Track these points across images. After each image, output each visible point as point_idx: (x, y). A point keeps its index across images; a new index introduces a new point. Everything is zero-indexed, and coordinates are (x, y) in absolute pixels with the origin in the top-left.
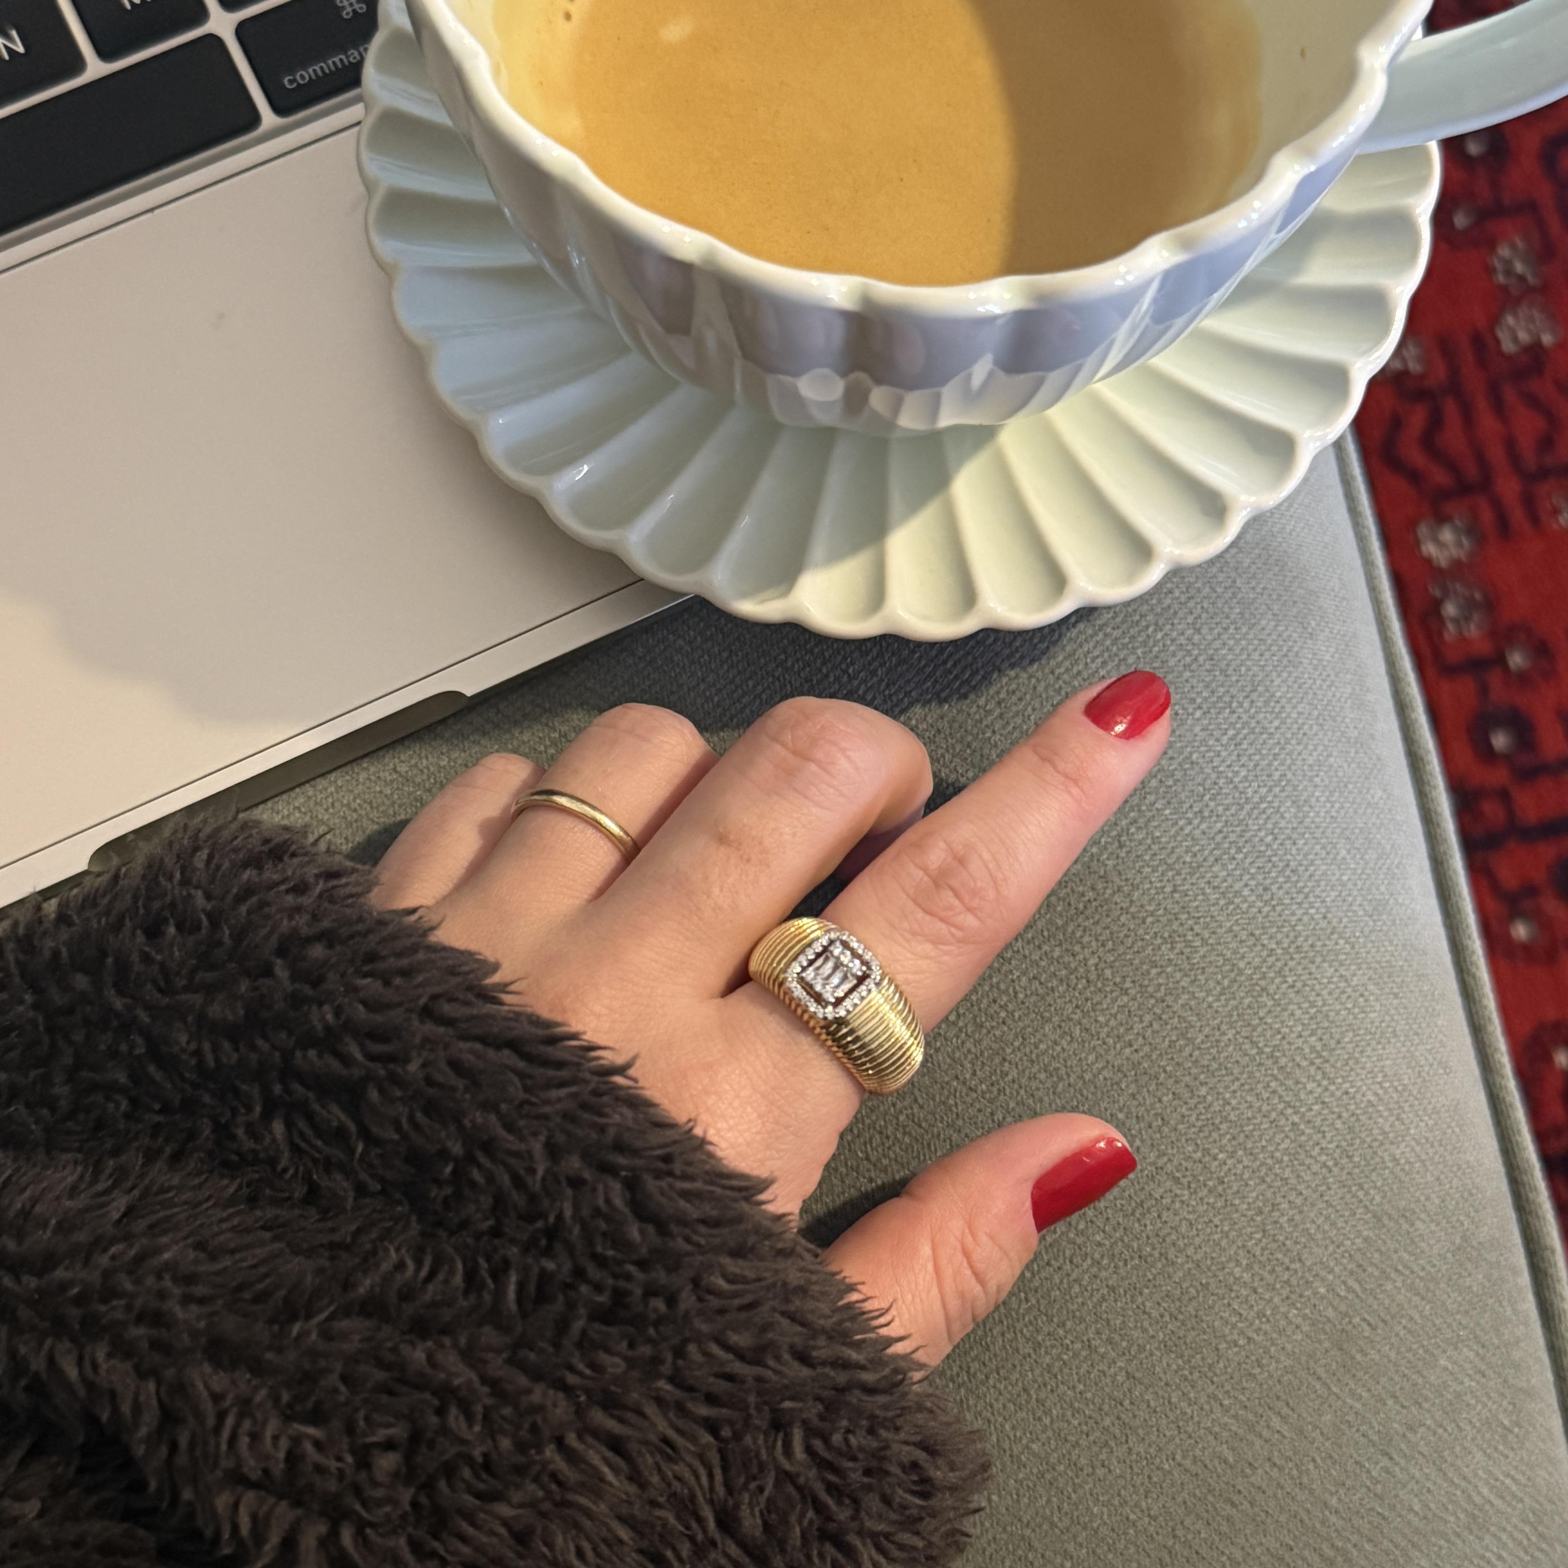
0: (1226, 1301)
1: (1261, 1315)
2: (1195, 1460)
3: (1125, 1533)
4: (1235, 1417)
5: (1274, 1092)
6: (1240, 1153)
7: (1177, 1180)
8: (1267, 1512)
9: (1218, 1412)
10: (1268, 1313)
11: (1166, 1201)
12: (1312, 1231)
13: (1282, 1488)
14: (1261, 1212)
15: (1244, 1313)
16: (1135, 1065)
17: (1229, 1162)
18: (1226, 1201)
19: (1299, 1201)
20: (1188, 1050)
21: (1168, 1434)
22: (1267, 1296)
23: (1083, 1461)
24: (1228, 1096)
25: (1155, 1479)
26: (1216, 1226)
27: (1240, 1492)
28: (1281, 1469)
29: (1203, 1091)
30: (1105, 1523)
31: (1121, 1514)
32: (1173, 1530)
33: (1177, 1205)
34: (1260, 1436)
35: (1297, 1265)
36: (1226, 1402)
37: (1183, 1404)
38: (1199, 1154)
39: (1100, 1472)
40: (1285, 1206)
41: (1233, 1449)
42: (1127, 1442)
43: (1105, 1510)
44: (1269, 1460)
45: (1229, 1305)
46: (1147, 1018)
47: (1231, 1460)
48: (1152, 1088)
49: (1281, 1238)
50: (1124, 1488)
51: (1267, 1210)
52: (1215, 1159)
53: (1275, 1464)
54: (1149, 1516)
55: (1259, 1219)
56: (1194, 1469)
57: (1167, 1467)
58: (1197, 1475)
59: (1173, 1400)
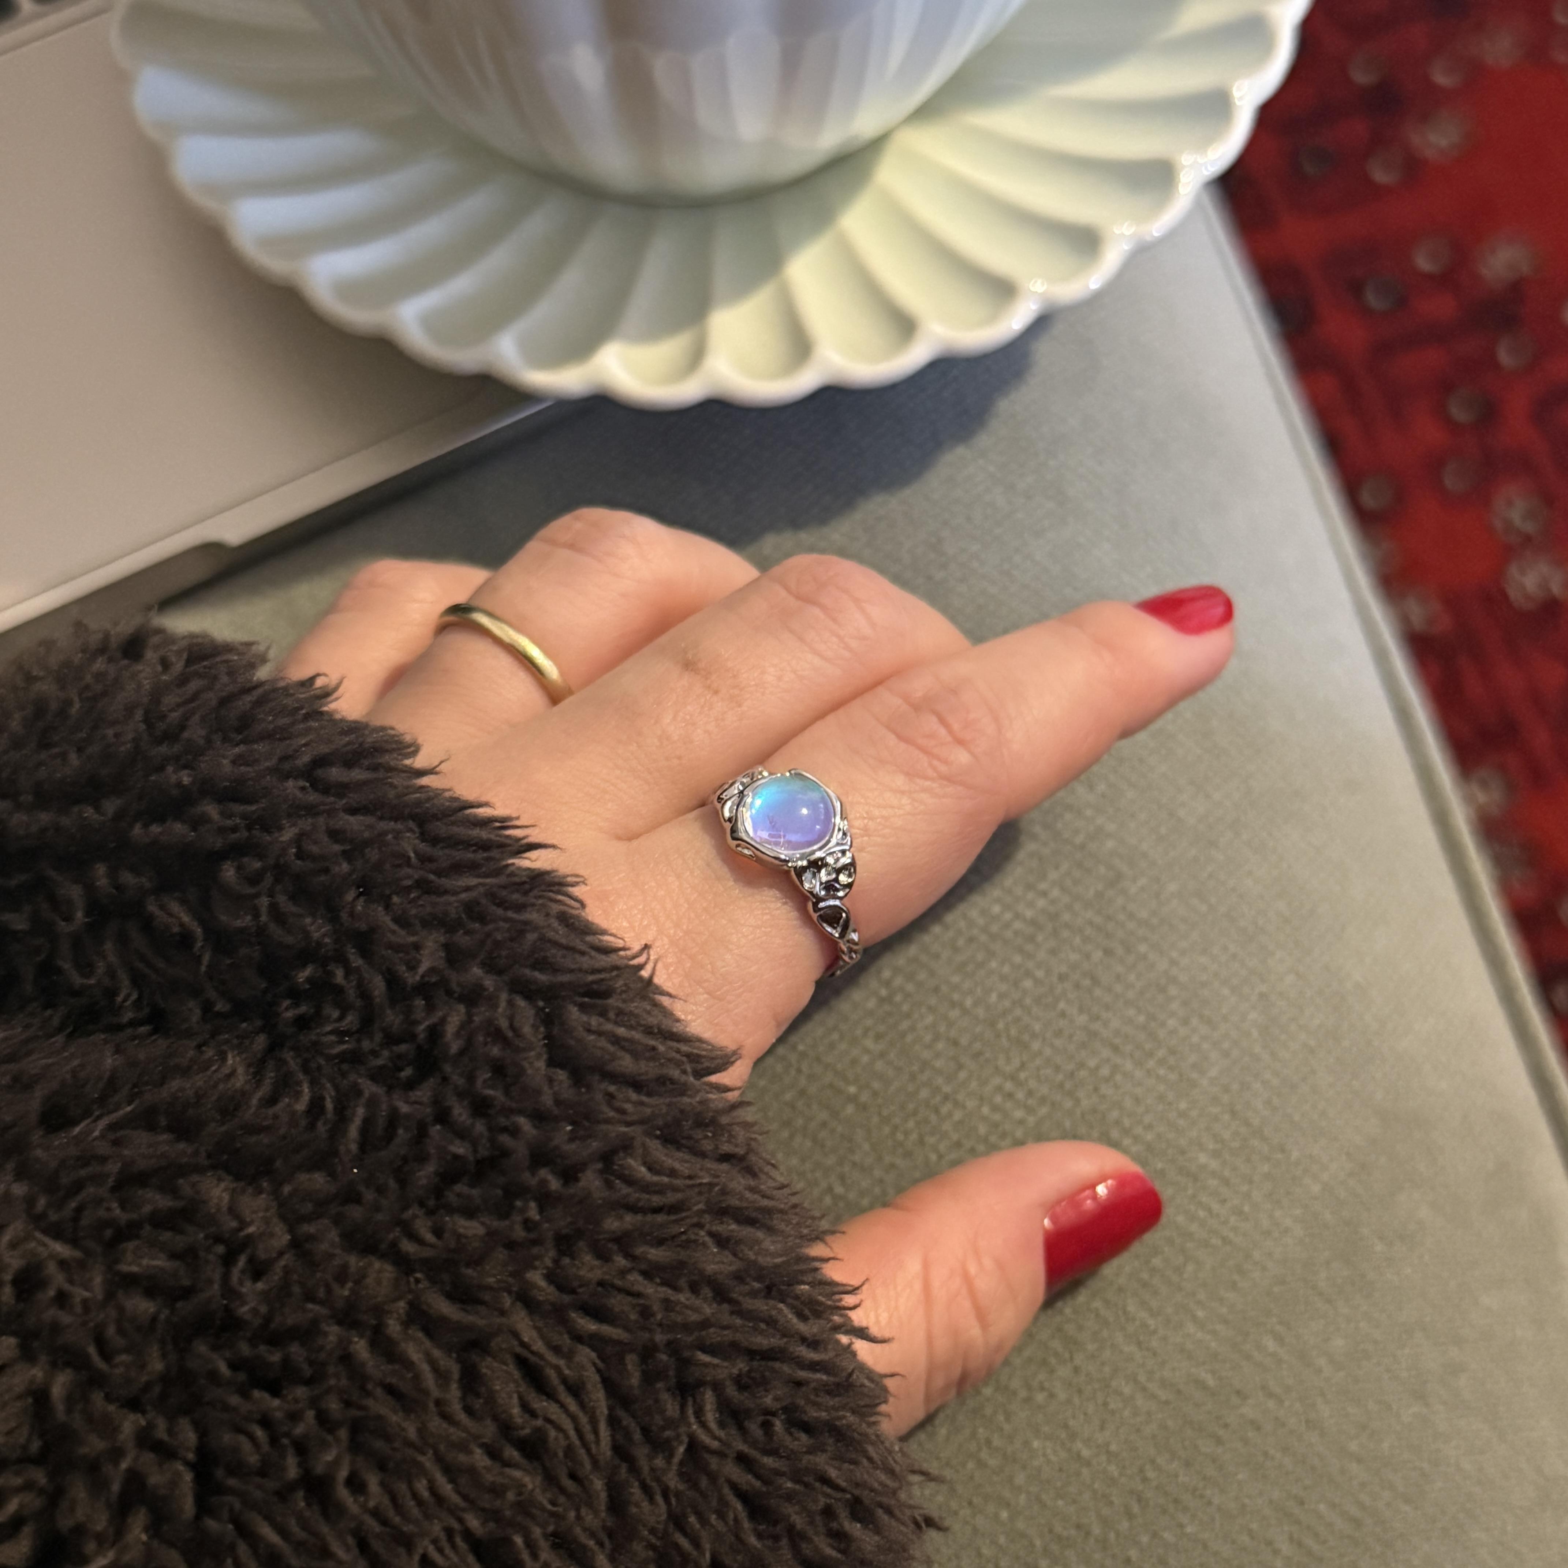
0: (1190, 1192)
1: (1238, 1212)
2: (1164, 1384)
3: (1078, 1474)
4: (1214, 1333)
5: (1234, 956)
6: (1195, 1021)
7: (1116, 1049)
8: (1266, 1454)
9: (1191, 1328)
10: (1246, 1209)
11: (1105, 1071)
12: (1297, 1118)
13: (1283, 1425)
14: (1226, 1089)
15: (1216, 1207)
16: (1054, 917)
17: (1183, 1031)
18: (1181, 1075)
19: (1275, 1082)
20: (1120, 901)
21: (1126, 1349)
22: (1245, 1188)
23: (1015, 1384)
24: (1174, 954)
25: (1112, 1406)
26: (1170, 1104)
27: (1226, 1426)
28: (1281, 1402)
29: (1143, 948)
30: (1049, 1462)
31: (1069, 1450)
32: (1141, 1470)
33: (1118, 1077)
34: (1248, 1357)
35: (1280, 1156)
36: (1200, 1314)
37: (1144, 1314)
38: (1142, 1019)
39: (1040, 1397)
40: (1257, 1086)
41: (1213, 1372)
42: (1072, 1358)
43: (1048, 1444)
44: (1264, 1388)
45: (1194, 1196)
46: (1065, 867)
47: (1211, 1382)
48: (1077, 940)
49: (1256, 1122)
50: (1074, 1417)
51: (1235, 1087)
52: (1163, 1024)
53: (1271, 1395)
54: (1108, 1452)
55: (1226, 1098)
56: (1163, 1395)
57: (1127, 1390)
58: (1167, 1403)
59: (1131, 1308)
